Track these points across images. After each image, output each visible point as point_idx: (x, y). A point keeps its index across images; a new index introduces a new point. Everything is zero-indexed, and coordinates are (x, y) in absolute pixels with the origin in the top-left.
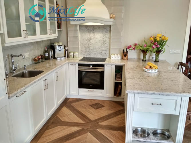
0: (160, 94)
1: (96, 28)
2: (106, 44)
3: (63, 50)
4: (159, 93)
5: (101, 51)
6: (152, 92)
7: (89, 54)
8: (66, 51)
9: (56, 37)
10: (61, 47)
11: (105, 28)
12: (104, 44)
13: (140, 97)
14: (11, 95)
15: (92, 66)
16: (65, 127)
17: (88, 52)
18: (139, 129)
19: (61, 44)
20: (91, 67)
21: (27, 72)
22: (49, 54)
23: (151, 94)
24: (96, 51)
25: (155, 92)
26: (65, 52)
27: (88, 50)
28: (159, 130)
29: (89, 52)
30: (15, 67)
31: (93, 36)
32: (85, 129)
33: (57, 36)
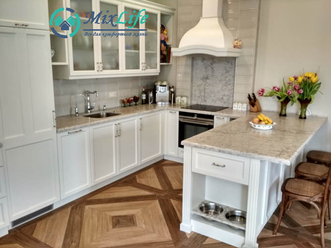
0: (220, 151)
1: (216, 61)
2: (229, 86)
3: (168, 92)
4: (220, 149)
5: (221, 97)
6: (211, 147)
7: (205, 100)
8: (173, 94)
9: (158, 74)
10: (164, 87)
11: (229, 62)
12: (226, 85)
13: (198, 153)
14: (60, 130)
15: (197, 117)
16: (135, 189)
17: (203, 98)
18: (211, 204)
19: (165, 83)
20: (195, 117)
21: (105, 114)
22: (147, 97)
23: (210, 149)
24: (215, 96)
25: (215, 147)
26: (171, 95)
27: (203, 94)
28: (237, 211)
29: (204, 96)
30: (91, 107)
31: (211, 73)
32: (157, 195)
33: (159, 72)
